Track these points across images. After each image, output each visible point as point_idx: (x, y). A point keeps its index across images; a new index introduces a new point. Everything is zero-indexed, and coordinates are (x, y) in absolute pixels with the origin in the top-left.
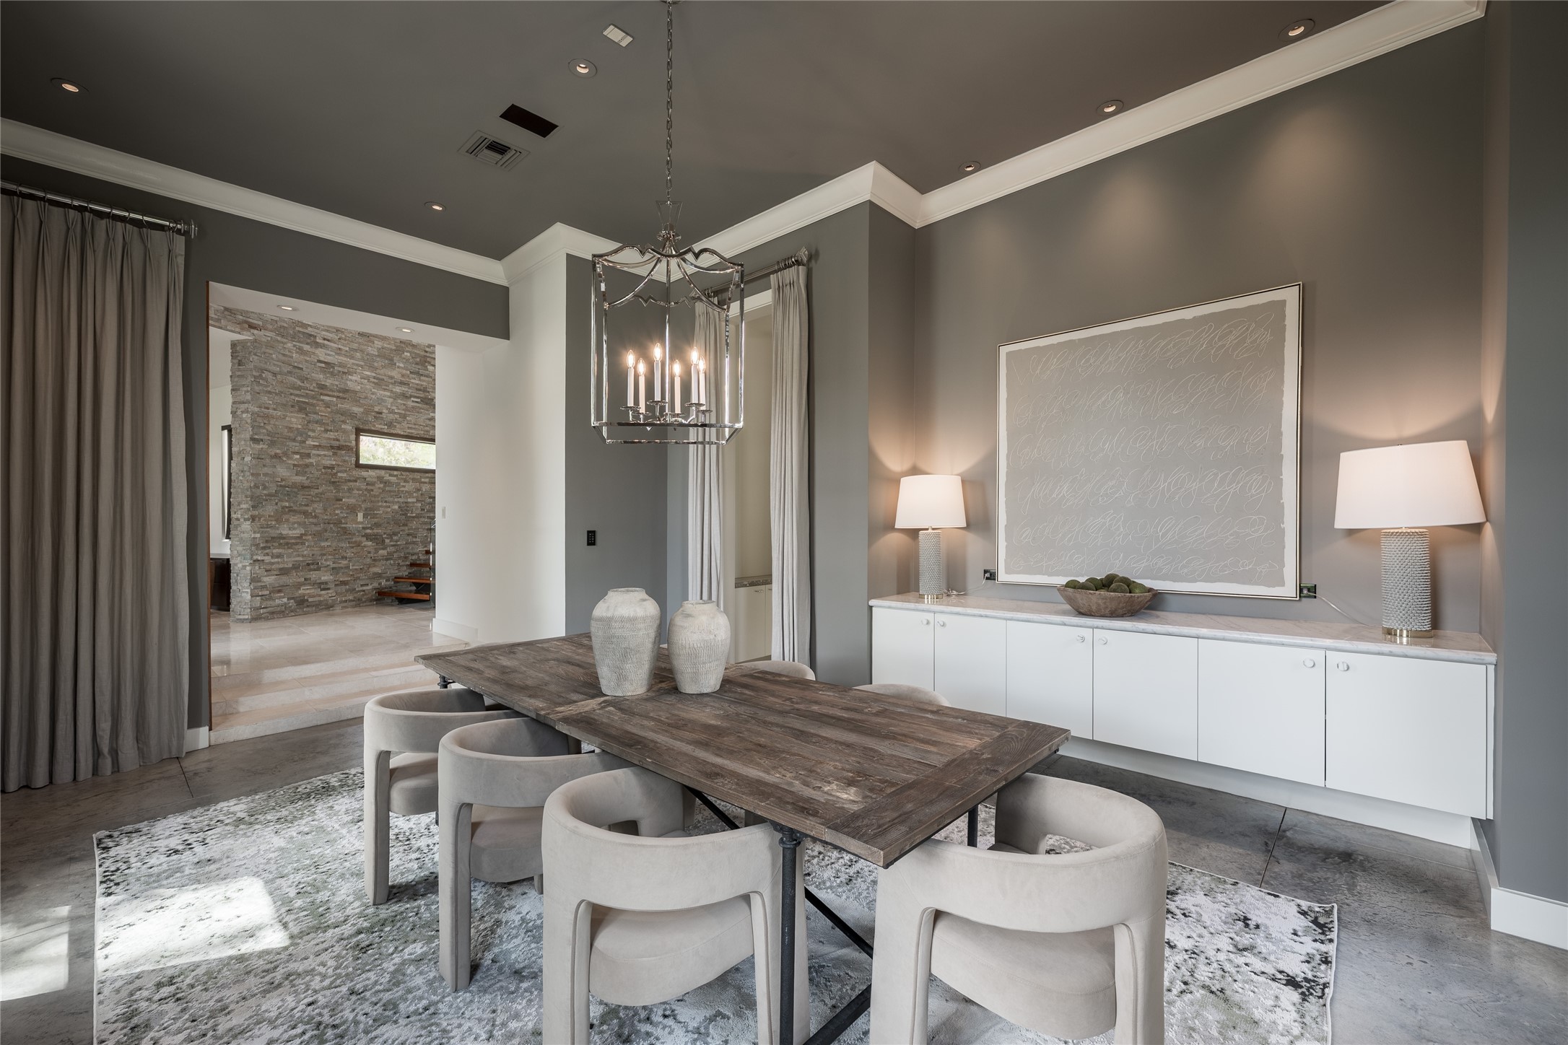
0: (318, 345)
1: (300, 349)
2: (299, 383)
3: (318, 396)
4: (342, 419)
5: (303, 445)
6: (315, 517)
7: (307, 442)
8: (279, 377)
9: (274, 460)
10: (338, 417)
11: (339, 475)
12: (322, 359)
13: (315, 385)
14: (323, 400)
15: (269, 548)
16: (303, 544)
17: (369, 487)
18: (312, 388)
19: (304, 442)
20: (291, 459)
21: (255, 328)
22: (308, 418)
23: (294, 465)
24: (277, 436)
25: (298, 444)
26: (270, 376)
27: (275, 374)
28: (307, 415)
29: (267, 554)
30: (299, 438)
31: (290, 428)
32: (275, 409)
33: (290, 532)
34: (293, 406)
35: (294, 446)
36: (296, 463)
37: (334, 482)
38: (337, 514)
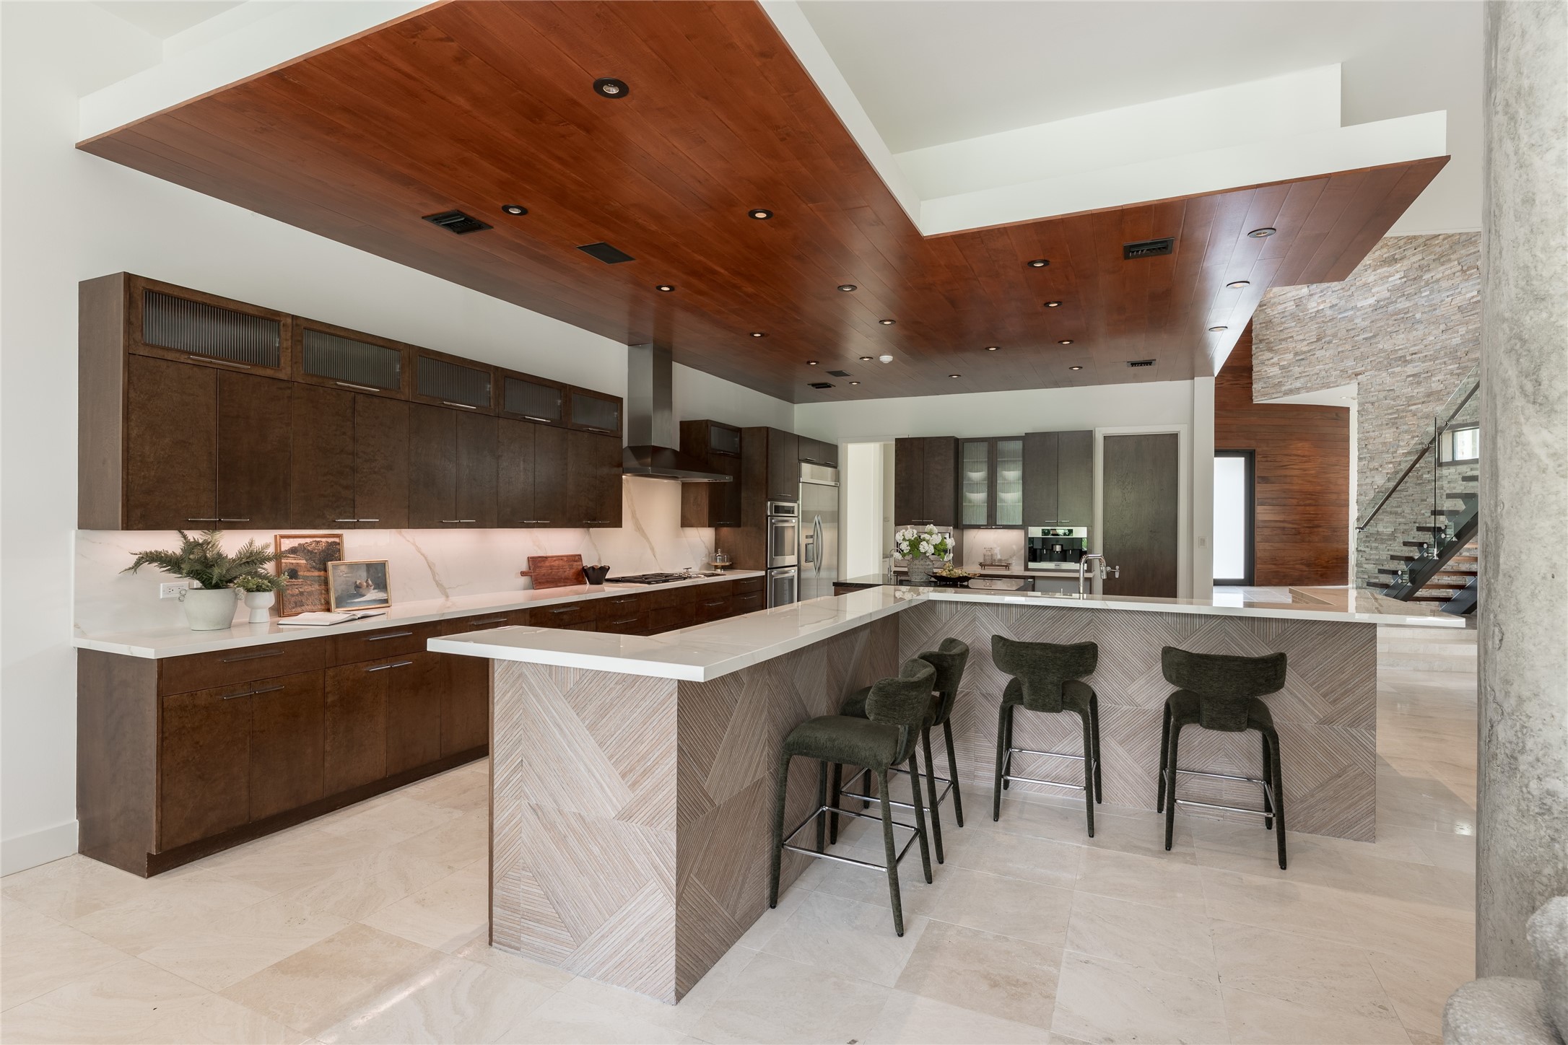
0: (1406, 362)
1: (1393, 373)
2: (1392, 403)
3: (1407, 408)
4: (1426, 423)
5: (1394, 455)
6: (1403, 517)
7: (1398, 452)
8: (1376, 404)
9: (1373, 472)
10: (1422, 423)
11: (1425, 476)
12: (1409, 374)
13: (1404, 399)
14: (1411, 411)
15: (1369, 542)
16: (1395, 540)
17: (1452, 485)
18: (1402, 403)
19: (1396, 452)
20: (1385, 468)
21: (1360, 374)
22: (1398, 431)
23: (1387, 473)
24: (1375, 452)
25: (1390, 455)
26: (1370, 406)
27: (1373, 404)
28: (1397, 428)
29: (1368, 547)
30: (1391, 450)
31: (1384, 443)
32: (1374, 431)
33: (1385, 530)
34: (1387, 424)
35: (1388, 457)
36: (1389, 471)
37: (1419, 484)
38: (1424, 514)
